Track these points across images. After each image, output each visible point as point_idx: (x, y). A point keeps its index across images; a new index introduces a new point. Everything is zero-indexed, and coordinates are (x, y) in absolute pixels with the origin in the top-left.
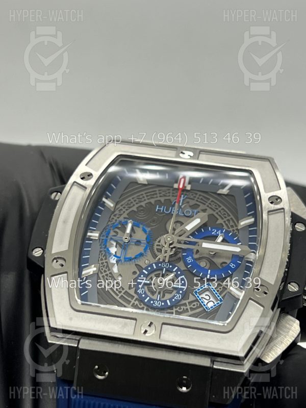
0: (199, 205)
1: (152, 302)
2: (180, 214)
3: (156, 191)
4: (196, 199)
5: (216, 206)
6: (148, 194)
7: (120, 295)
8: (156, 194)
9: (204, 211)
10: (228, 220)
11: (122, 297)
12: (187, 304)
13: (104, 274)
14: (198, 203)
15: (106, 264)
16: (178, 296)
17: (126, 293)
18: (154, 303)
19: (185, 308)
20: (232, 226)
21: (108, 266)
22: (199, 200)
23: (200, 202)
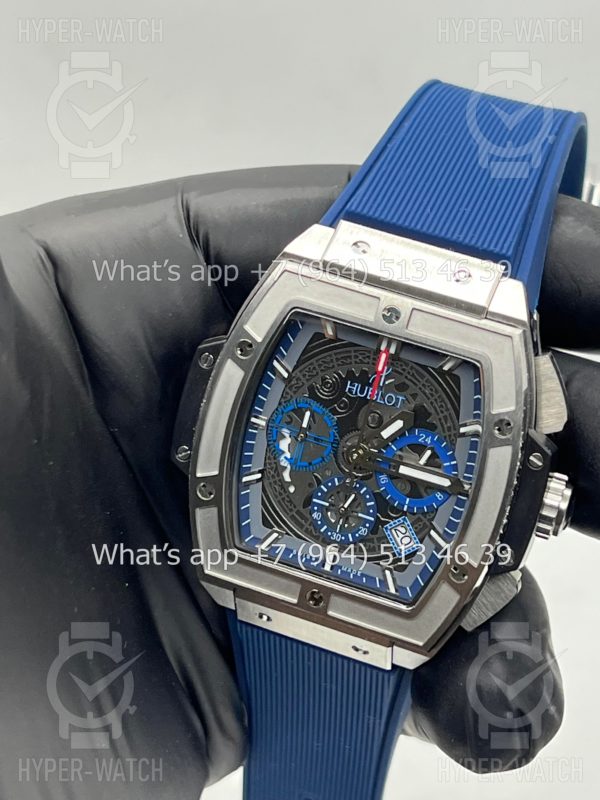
0: (408, 386)
1: (329, 534)
2: (378, 401)
3: (350, 352)
4: (405, 374)
5: (432, 390)
6: (339, 357)
7: (291, 514)
8: (350, 357)
9: (414, 396)
10: (445, 417)
11: (293, 518)
12: (375, 540)
13: (272, 480)
14: (407, 382)
15: (274, 466)
16: (363, 530)
17: (298, 512)
18: (332, 535)
19: (372, 545)
20: (449, 429)
21: (276, 468)
22: (409, 377)
23: (410, 380)
